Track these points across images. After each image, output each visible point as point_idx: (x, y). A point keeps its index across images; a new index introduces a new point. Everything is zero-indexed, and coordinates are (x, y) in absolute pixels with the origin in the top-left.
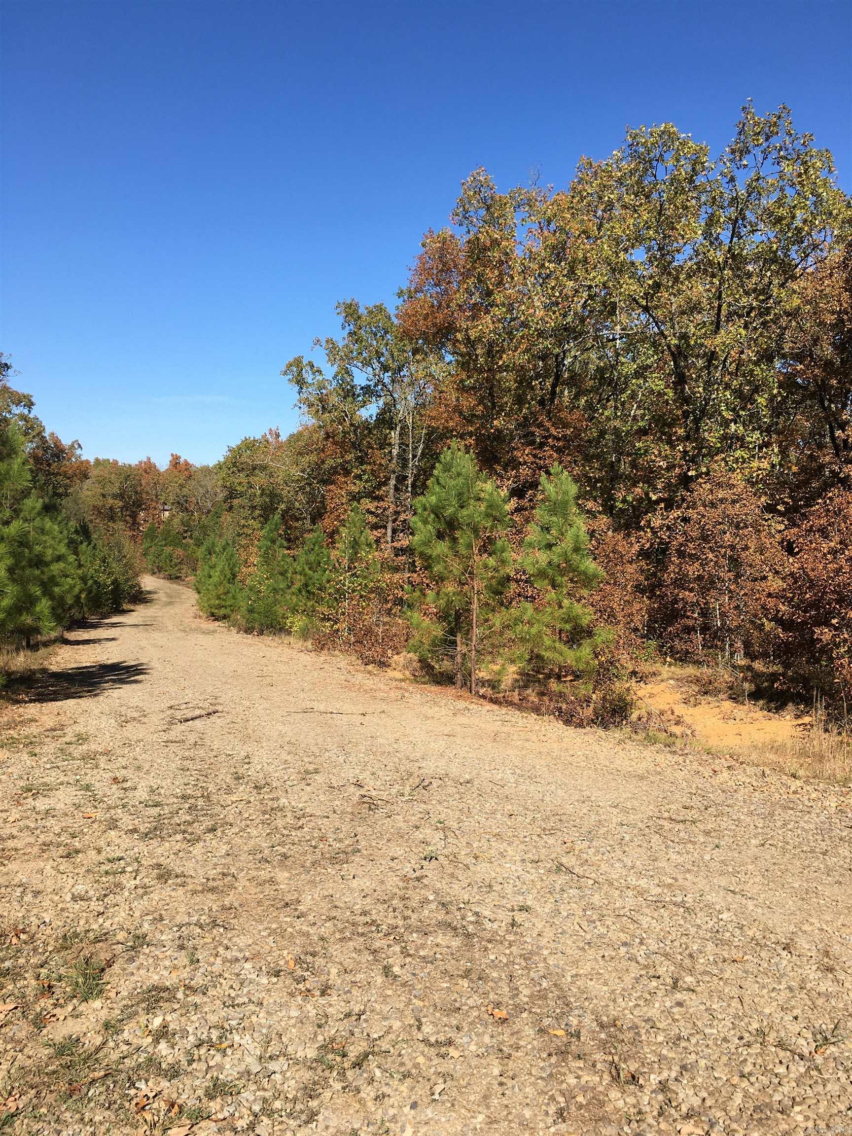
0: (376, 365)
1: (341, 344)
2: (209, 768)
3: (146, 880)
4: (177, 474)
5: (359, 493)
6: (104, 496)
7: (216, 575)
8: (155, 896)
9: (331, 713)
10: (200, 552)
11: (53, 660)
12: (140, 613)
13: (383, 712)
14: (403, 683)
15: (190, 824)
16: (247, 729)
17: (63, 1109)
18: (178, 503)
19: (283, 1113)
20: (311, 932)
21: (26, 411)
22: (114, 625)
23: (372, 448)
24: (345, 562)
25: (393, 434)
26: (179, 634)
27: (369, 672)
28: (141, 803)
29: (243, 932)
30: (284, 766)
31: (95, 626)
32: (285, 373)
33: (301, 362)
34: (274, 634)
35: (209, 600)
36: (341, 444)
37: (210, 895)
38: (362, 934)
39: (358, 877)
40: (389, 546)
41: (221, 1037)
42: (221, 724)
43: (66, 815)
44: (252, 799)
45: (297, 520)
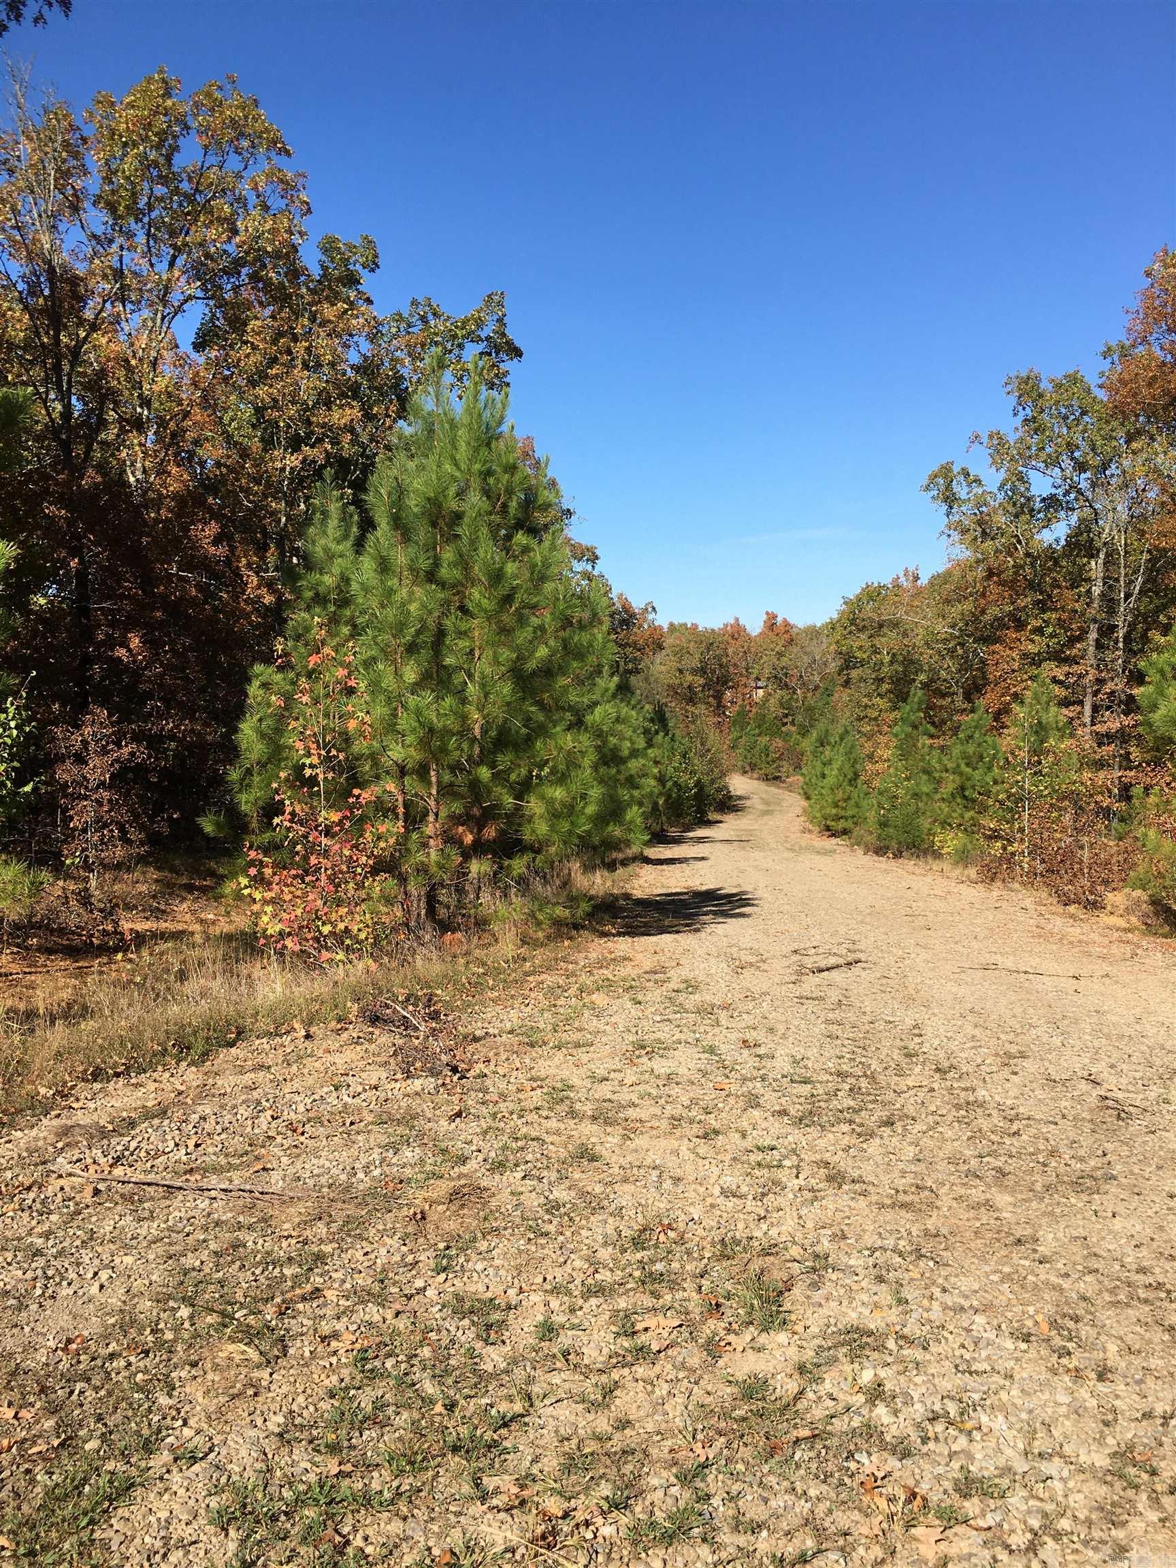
0: (1067, 463)
1: (1012, 438)
2: (865, 1038)
3: (813, 1181)
4: (775, 638)
5: (1039, 653)
6: (681, 671)
7: (833, 773)
8: (829, 1203)
9: (1026, 972)
10: (807, 744)
11: (636, 883)
12: (729, 826)
13: (1107, 975)
14: (1130, 935)
15: (857, 1111)
16: (906, 987)
17: (765, 1471)
18: (776, 677)
19: (1075, 1539)
20: (1065, 1286)
21: (589, 568)
22: (700, 840)
23: (1059, 587)
24: (1023, 755)
25: (1093, 563)
26: (787, 854)
27: (1072, 916)
28: (784, 1076)
29: (963, 1271)
30: (973, 1044)
31: (677, 841)
32: (927, 488)
33: (950, 470)
34: (918, 856)
35: (822, 808)
36: (1011, 584)
37: (903, 1213)
38: (1146, 1301)
39: (1121, 1216)
40: (1088, 730)
41: (962, 1414)
42: (868, 979)
43: (693, 1083)
44: (936, 1086)
45: (943, 696)
